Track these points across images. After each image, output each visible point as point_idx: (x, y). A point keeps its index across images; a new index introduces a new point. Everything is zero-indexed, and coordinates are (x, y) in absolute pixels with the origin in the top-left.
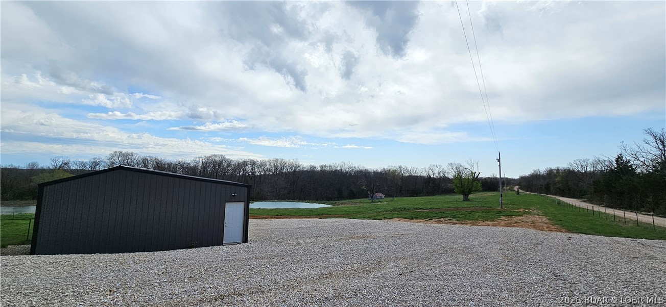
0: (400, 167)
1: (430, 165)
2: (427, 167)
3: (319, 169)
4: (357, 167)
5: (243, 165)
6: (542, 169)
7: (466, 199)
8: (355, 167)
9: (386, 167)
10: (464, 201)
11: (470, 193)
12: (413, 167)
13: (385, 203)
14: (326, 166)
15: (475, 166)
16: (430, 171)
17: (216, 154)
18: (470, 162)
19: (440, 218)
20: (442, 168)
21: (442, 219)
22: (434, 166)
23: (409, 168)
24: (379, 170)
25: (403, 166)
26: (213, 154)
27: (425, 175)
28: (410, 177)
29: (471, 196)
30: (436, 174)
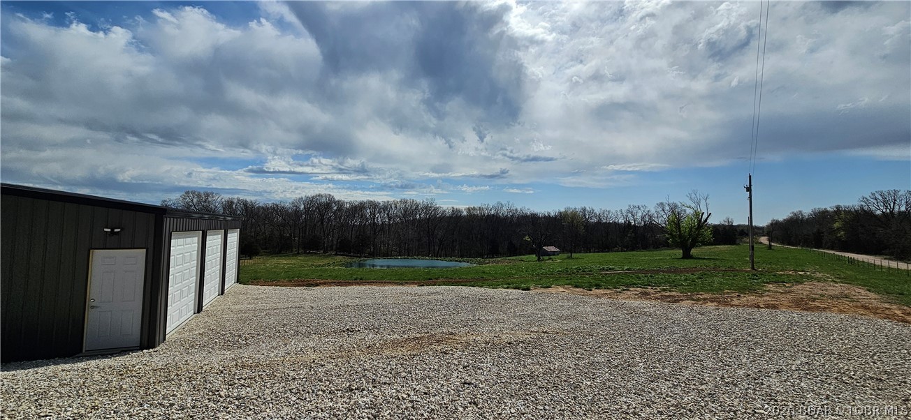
0: (584, 209)
1: (630, 206)
2: (625, 209)
3: (465, 213)
4: (519, 209)
5: (359, 208)
6: (807, 210)
7: (687, 255)
8: (516, 210)
9: (562, 210)
10: (682, 258)
11: (693, 245)
12: (603, 209)
13: (558, 262)
14: (474, 209)
15: (703, 203)
16: (630, 215)
17: (322, 193)
18: (693, 196)
19: (644, 285)
20: (647, 209)
21: (649, 290)
22: (634, 207)
23: (597, 211)
24: (552, 214)
25: (588, 209)
26: (318, 193)
27: (621, 221)
28: (599, 223)
29: (694, 251)
30: (638, 219)
